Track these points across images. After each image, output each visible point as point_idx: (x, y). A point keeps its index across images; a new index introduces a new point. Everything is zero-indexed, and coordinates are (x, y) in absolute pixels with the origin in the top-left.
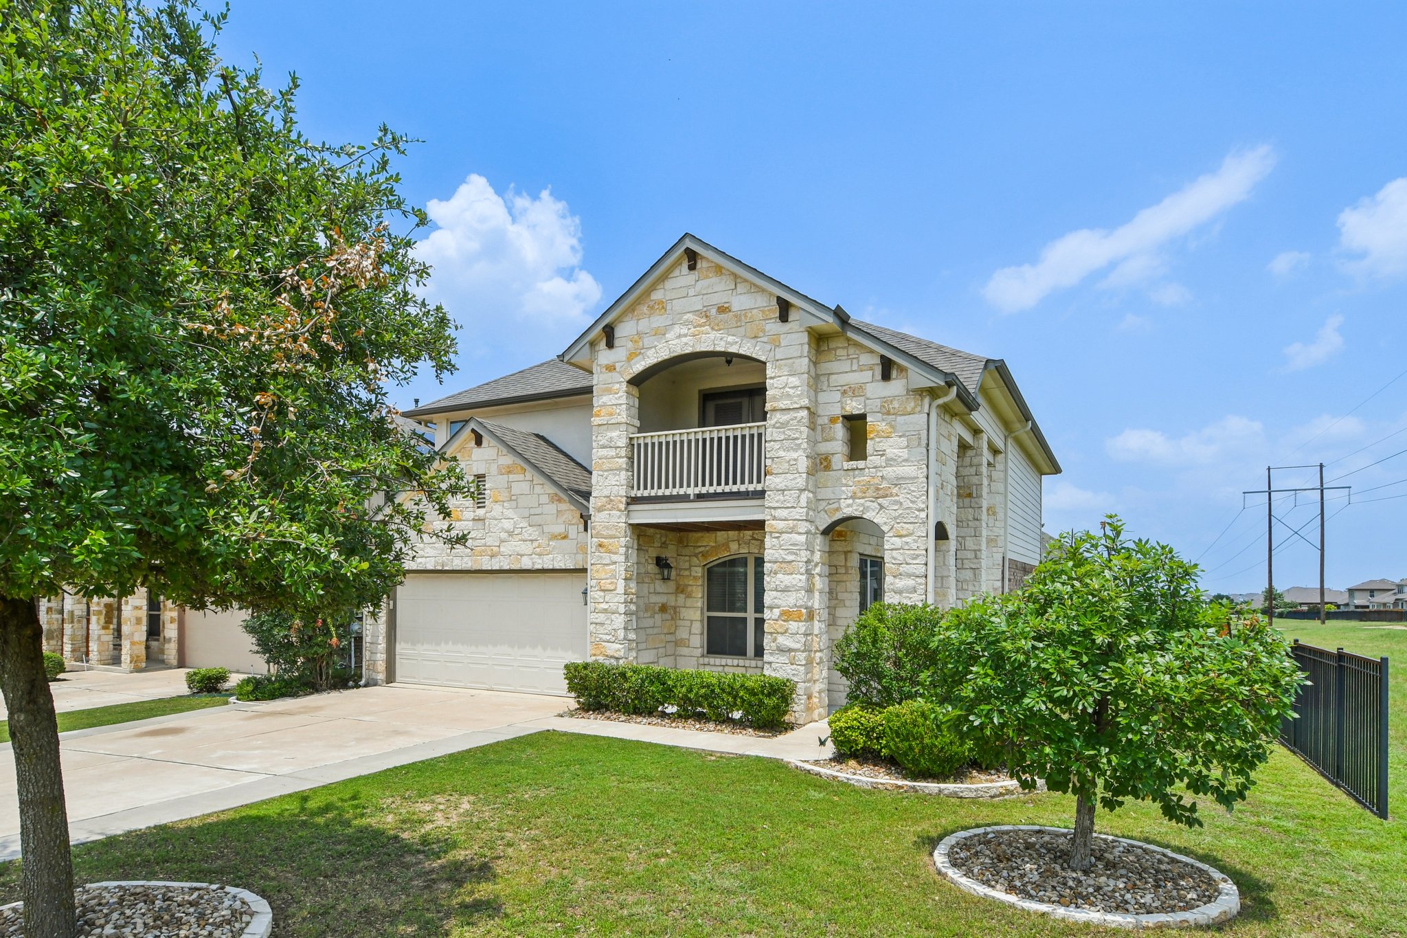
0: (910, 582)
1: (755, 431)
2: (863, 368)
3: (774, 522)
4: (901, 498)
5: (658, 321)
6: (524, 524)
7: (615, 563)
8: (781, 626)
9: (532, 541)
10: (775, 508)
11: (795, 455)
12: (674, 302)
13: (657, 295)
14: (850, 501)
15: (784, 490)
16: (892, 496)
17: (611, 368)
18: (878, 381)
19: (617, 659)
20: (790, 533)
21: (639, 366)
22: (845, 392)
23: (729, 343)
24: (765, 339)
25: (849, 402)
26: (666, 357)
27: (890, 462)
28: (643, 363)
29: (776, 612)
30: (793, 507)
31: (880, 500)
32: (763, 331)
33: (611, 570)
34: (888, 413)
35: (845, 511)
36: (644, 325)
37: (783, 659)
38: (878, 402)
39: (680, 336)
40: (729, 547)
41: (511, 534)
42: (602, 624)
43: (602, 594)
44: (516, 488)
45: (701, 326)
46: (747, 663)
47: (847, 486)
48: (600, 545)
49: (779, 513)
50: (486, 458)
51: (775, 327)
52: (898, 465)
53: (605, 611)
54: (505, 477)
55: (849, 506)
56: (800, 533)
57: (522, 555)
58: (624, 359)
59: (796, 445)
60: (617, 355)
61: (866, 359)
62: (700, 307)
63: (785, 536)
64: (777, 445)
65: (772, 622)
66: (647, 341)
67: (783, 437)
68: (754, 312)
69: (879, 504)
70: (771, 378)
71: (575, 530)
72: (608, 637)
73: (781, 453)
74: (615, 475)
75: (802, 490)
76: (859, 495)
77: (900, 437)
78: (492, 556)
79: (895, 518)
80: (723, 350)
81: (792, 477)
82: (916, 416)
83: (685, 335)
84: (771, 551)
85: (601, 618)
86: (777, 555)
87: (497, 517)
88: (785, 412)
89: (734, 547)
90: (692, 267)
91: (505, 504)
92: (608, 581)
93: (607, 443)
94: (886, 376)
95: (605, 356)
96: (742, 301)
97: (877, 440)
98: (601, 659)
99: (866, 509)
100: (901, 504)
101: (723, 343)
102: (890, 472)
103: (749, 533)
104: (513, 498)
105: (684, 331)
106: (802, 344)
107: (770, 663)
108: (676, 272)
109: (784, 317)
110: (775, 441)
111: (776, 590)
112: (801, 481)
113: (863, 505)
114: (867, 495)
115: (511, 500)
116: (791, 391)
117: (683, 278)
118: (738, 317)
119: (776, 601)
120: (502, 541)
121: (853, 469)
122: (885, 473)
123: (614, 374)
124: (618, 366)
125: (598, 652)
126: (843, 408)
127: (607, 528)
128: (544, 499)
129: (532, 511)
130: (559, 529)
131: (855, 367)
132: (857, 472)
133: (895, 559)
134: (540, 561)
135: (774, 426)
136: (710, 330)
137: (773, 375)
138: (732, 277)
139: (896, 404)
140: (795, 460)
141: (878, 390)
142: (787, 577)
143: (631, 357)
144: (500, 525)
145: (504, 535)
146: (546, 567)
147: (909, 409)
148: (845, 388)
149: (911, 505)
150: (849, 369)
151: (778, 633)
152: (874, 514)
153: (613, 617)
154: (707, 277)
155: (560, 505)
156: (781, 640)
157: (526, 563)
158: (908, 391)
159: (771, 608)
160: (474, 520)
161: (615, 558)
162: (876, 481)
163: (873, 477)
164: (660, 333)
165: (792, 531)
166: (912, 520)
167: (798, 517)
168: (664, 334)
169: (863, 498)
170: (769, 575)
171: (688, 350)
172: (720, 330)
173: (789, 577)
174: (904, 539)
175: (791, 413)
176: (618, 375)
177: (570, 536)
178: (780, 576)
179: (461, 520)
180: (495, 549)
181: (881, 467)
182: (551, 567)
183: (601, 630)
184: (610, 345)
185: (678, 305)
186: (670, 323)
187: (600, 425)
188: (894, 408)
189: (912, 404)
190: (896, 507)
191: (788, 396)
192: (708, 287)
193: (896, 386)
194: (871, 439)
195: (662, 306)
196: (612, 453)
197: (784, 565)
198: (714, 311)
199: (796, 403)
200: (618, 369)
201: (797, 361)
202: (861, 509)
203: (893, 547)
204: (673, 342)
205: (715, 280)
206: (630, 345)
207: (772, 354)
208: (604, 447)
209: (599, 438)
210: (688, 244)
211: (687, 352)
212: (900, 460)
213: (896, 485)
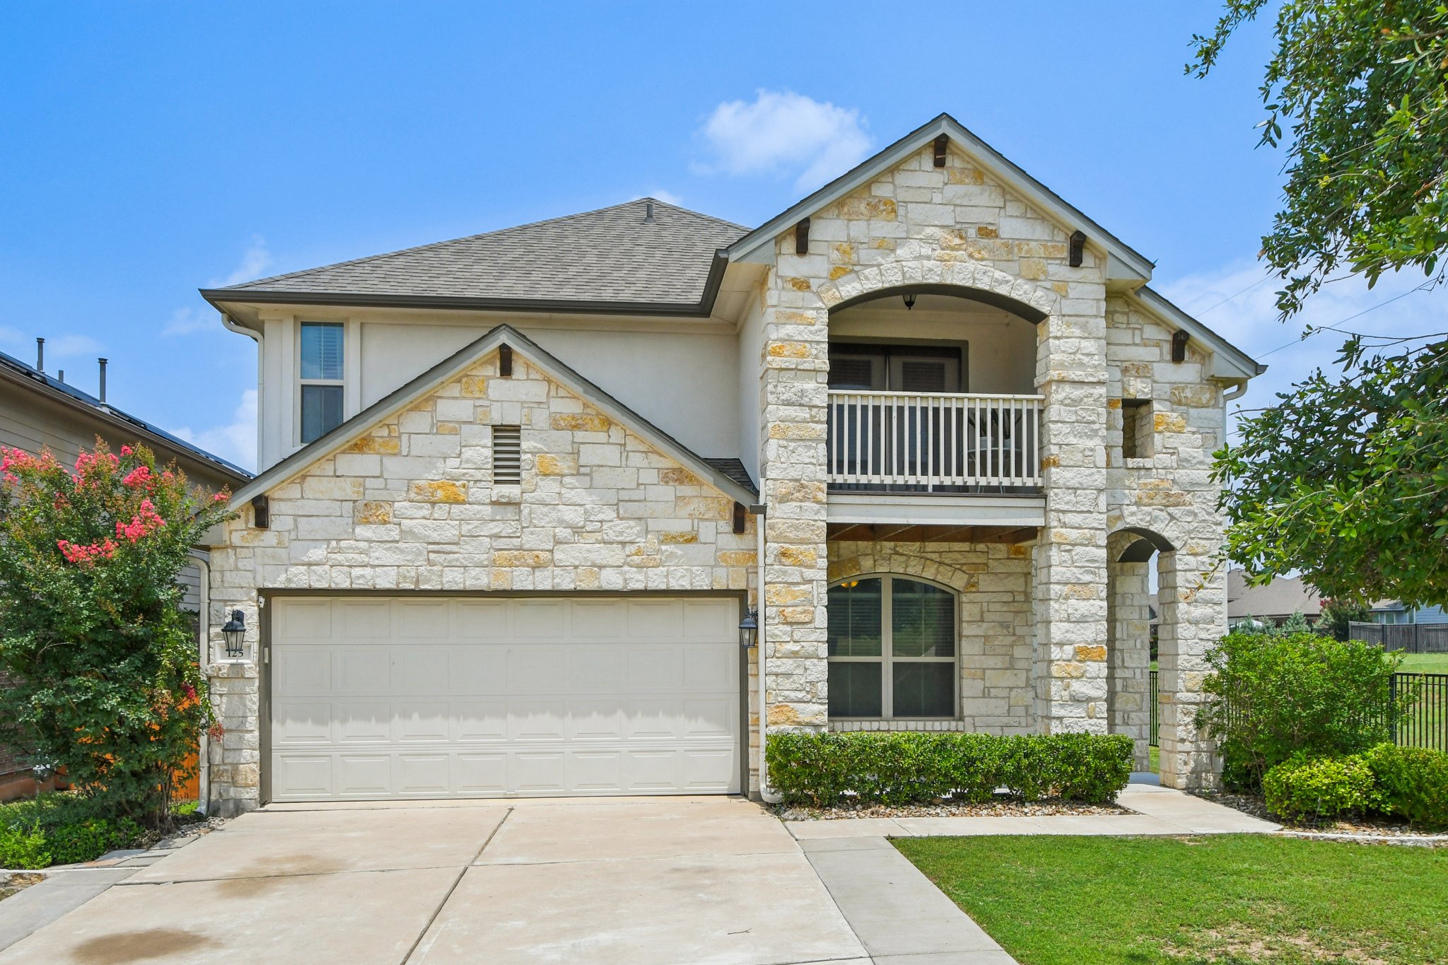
0: (1208, 611)
1: (1036, 407)
2: (1147, 342)
3: (1064, 530)
4: (1195, 508)
5: (883, 228)
6: (610, 514)
7: (811, 581)
8: (1076, 668)
9: (623, 544)
10: (1064, 512)
11: (1090, 444)
12: (910, 206)
13: (882, 191)
14: (1134, 508)
15: (1076, 489)
16: (1184, 504)
17: (801, 285)
18: (1167, 362)
19: (816, 726)
20: (1086, 545)
21: (850, 289)
22: (1125, 371)
23: (997, 280)
24: (1048, 285)
25: (1132, 383)
26: (897, 284)
27: (1183, 463)
28: (858, 286)
29: (1069, 650)
30: (1089, 512)
31: (1171, 510)
32: (1046, 273)
33: (804, 593)
34: (1180, 403)
35: (1128, 520)
36: (858, 229)
37: (1079, 711)
38: (1167, 388)
39: (919, 257)
40: (858, 563)
41: (577, 530)
42: (788, 675)
43: (788, 628)
44: (589, 456)
45: (953, 249)
46: (884, 725)
47: (1130, 488)
48: (784, 554)
49: (1068, 518)
50: (524, 398)
51: (1062, 271)
52: (1193, 467)
53: (794, 655)
54: (567, 435)
55: (1133, 514)
56: (1098, 546)
57: (601, 567)
58: (825, 274)
59: (1092, 430)
60: (814, 266)
61: (1151, 332)
62: (952, 223)
63: (1078, 549)
64: (1066, 429)
65: (1063, 663)
66: (864, 255)
67: (1074, 419)
68: (1033, 244)
69: (1169, 514)
70: (1056, 338)
71: (717, 531)
72: (800, 695)
73: (1072, 440)
74: (810, 447)
75: (1100, 490)
76: (1145, 501)
77: (1194, 433)
78: (534, 568)
79: (1189, 532)
80: (987, 288)
81: (1088, 472)
82: (1210, 410)
83: (928, 258)
84: (1059, 569)
85: (788, 665)
86: (1069, 575)
87: (548, 500)
88: (1078, 386)
89: (867, 564)
90: (939, 163)
91: (567, 480)
92: (799, 609)
93: (794, 398)
94: (1178, 357)
95: (790, 265)
96: (1013, 226)
97: (1168, 434)
98: (788, 728)
99: (1155, 520)
100: (1195, 515)
101: (986, 279)
102: (1181, 475)
103: (892, 544)
104: (582, 470)
105: (926, 250)
106: (1098, 300)
107: (1060, 719)
108: (914, 165)
109: (1076, 261)
110: (1062, 422)
111: (1068, 621)
112: (1100, 479)
113: (1150, 514)
114: (1155, 501)
115: (578, 474)
116: (1085, 359)
117: (923, 174)
118: (1009, 247)
119: (1068, 635)
120: (558, 542)
121: (1139, 469)
122: (1177, 476)
123: (807, 295)
124: (814, 283)
125: (782, 718)
126: (1124, 389)
127: (797, 528)
128: (650, 476)
129: (624, 495)
130: (683, 526)
131: (1138, 340)
132: (1142, 472)
133: (1189, 582)
134: (641, 577)
135: (1062, 403)
136: (967, 258)
137: (1059, 334)
138: (999, 190)
139: (1188, 393)
140: (1092, 450)
141: (1169, 373)
142: (1082, 603)
143: (838, 273)
144: (554, 515)
145: (563, 533)
146: (652, 586)
147: (1204, 401)
148: (1126, 364)
149: (1207, 517)
150: (1131, 342)
151: (1072, 677)
152: (1163, 526)
153: (808, 663)
154: (961, 182)
155: (680, 488)
156: (1077, 686)
157: (611, 580)
158: (1202, 379)
159: (1061, 644)
160: (493, 503)
161: (809, 574)
162: (1166, 485)
163: (1162, 480)
164: (887, 246)
165: (1089, 543)
166: (1208, 535)
167: (1095, 525)
168: (893, 250)
169: (1150, 505)
170: (1057, 601)
171: (934, 279)
172: (982, 260)
173: (1085, 603)
174: (1200, 558)
175: (1086, 387)
176: (815, 298)
177: (702, 538)
178: (1072, 601)
179: (464, 502)
180: (543, 555)
181: (1172, 468)
182: (663, 587)
183: (786, 683)
184: (802, 249)
185: (916, 212)
186: (904, 235)
187: (781, 369)
188: (1186, 398)
189: (1208, 396)
190: (1190, 519)
191: (1081, 365)
192: (965, 195)
193: (1189, 372)
194: (1160, 432)
195: (891, 208)
196: (804, 414)
197: (1077, 588)
198: (972, 232)
199: (1092, 375)
200: (814, 288)
201: (1092, 321)
202: (1148, 518)
203: (1187, 567)
204: (910, 264)
205: (974, 189)
206: (835, 255)
207: (1057, 306)
208: (788, 403)
209: (780, 389)
210: (945, 128)
211: (931, 281)
212: (1194, 461)
213: (1189, 492)
